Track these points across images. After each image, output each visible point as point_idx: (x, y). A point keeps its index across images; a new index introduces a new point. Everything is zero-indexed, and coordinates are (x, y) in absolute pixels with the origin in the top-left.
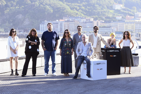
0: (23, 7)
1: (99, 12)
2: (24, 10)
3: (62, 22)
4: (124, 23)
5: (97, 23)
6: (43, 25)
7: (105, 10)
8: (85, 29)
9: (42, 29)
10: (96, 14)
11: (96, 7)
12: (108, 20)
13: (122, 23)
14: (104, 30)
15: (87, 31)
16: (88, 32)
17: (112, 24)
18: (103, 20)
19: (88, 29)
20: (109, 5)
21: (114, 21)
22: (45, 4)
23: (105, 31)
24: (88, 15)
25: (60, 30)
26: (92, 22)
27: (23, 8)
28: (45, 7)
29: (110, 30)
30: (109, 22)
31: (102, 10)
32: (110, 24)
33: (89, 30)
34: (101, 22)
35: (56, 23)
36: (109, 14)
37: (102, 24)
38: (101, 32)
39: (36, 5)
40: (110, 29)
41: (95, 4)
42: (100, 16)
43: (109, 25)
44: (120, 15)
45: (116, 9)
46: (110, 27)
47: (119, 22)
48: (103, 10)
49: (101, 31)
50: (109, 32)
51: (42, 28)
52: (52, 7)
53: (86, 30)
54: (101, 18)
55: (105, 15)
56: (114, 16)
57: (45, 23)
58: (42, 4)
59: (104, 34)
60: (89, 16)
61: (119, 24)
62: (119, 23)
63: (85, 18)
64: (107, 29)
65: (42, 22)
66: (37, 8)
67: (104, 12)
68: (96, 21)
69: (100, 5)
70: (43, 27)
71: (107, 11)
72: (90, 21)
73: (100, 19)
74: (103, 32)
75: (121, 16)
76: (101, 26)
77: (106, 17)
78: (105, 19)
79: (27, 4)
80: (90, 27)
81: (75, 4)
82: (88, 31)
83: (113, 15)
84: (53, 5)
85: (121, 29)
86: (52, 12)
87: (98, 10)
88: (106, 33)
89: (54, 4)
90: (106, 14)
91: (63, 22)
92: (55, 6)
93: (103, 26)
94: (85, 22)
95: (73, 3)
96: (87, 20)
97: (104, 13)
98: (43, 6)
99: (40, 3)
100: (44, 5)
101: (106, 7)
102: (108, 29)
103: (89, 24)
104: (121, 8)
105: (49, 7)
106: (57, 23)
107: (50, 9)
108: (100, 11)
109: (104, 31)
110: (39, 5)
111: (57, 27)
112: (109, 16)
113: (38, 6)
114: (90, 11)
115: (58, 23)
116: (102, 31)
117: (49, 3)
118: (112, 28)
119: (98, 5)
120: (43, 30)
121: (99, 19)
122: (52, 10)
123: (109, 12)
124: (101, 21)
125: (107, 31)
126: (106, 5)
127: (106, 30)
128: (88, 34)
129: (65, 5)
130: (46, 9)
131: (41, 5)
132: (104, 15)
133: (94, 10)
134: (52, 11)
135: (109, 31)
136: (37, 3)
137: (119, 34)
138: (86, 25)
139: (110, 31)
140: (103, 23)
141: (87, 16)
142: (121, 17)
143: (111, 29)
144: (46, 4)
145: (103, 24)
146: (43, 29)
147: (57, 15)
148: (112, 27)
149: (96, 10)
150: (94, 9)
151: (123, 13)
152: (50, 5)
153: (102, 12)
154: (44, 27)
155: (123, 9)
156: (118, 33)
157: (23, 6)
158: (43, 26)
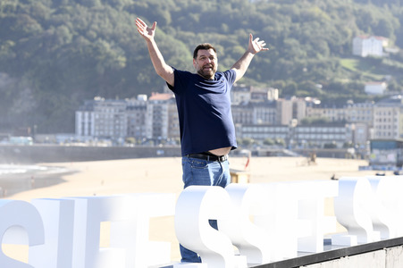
0: (12, 43)
1: (300, 67)
2: (14, 55)
3: (159, 102)
4: (397, 110)
5: (295, 106)
6: (87, 114)
7: (321, 58)
8: (250, 129)
9: (83, 129)
10: (289, 72)
11: (289, 47)
12: (335, 95)
13: (390, 109)
14: (322, 133)
15: (255, 136)
16: (260, 143)
17: (351, 111)
18: (315, 94)
19: (260, 129)
20: (337, 40)
21: (357, 101)
22: (95, 35)
23: (325, 137)
24: (259, 76)
25: (154, 135)
26: (274, 104)
27: (11, 48)
28: (94, 45)
29: (341, 133)
30: (340, 103)
31: (313, 60)
32: (341, 111)
33: (263, 133)
34: (308, 104)
35: (136, 108)
36: (340, 74)
37: (313, 111)
38: (308, 140)
39: (61, 39)
40: (343, 130)
41: (286, 35)
42: (304, 82)
43: (339, 114)
44: (379, 77)
45: (364, 54)
46: (341, 123)
47: (379, 106)
48: (317, 59)
49: (307, 136)
50: (340, 140)
51: (83, 124)
52: (125, 47)
53: (253, 133)
54: (309, 90)
55: (323, 77)
56: (358, 82)
57: (95, 107)
58: (83, 33)
59: (322, 150)
60: (263, 80)
61: (378, 112)
62: (377, 109)
63: (248, 88)
64: (331, 130)
65: (86, 103)
66: (64, 50)
67: (321, 65)
68: (289, 99)
69: (303, 40)
70: (86, 120)
71: (330, 63)
72: (266, 99)
73: (306, 93)
74: (315, 140)
75: (383, 80)
76: (310, 119)
77: (326, 83)
78: (322, 92)
79: (27, 35)
80: (267, 122)
81: (210, 36)
82: (258, 139)
83: (353, 78)
84: (128, 39)
85: (387, 131)
86: (123, 65)
87: (297, 59)
88: (326, 146)
89: (130, 35)
90: (329, 74)
91: (165, 102)
92: (134, 41)
93: (316, 118)
94: (246, 103)
95: (203, 32)
96: (254, 95)
97: (320, 71)
98: (87, 42)
99: (78, 31)
100: (92, 40)
101: (325, 46)
102: (337, 130)
103: (264, 110)
104: (384, 50)
105: (112, 48)
106: (143, 108)
107: (113, 52)
108: (303, 61)
109: (319, 136)
110: (75, 38)
111: (143, 123)
112: (337, 80)
113: (68, 42)
114: (267, 61)
115: (145, 107)
116: (313, 136)
117: (110, 31)
118: (353, 127)
119: (297, 38)
120: (86, 132)
121: (299, 92)
122: (124, 59)
123: (337, 65)
124: (308, 99)
125: (331, 137)
126: (326, 40)
127: (328, 133)
128: (258, 149)
129: (171, 38)
130: (99, 54)
131: (83, 40)
132: (319, 78)
133: (282, 61)
134: (122, 60)
135: (337, 137)
136: (66, 30)
137: (383, 152)
138: (251, 116)
139: (343, 137)
140: (315, 106)
141: (253, 81)
142: (384, 85)
143: (348, 130)
144: (101, 36)
145: (318, 111)
146: (90, 129)
147: (141, 77)
148: (350, 123)
149: (288, 59)
150: (282, 55)
151: (392, 70)
152: (114, 38)
153: (310, 67)
154: (93, 120)
155: (393, 57)
156: (380, 148)
157: (12, 40)
158: (90, 117)
